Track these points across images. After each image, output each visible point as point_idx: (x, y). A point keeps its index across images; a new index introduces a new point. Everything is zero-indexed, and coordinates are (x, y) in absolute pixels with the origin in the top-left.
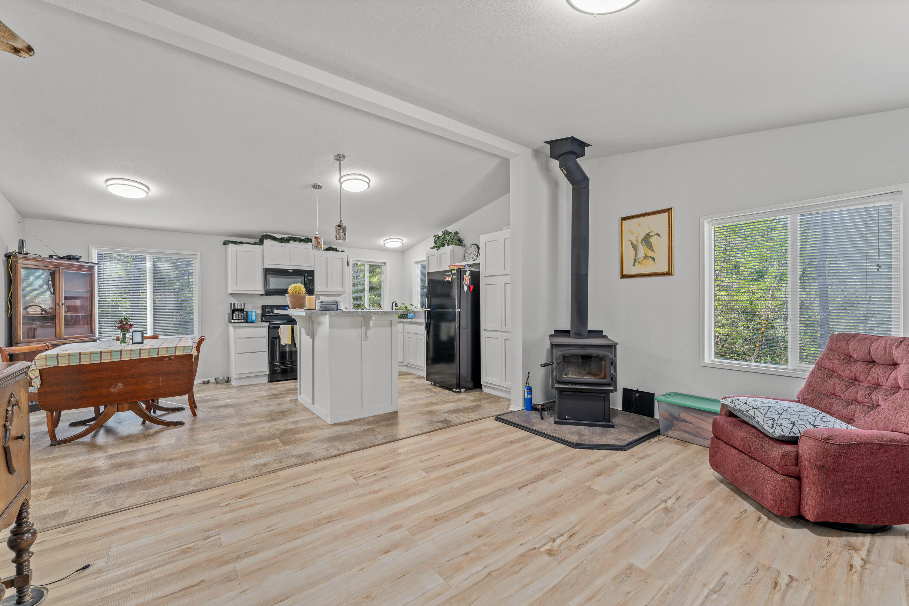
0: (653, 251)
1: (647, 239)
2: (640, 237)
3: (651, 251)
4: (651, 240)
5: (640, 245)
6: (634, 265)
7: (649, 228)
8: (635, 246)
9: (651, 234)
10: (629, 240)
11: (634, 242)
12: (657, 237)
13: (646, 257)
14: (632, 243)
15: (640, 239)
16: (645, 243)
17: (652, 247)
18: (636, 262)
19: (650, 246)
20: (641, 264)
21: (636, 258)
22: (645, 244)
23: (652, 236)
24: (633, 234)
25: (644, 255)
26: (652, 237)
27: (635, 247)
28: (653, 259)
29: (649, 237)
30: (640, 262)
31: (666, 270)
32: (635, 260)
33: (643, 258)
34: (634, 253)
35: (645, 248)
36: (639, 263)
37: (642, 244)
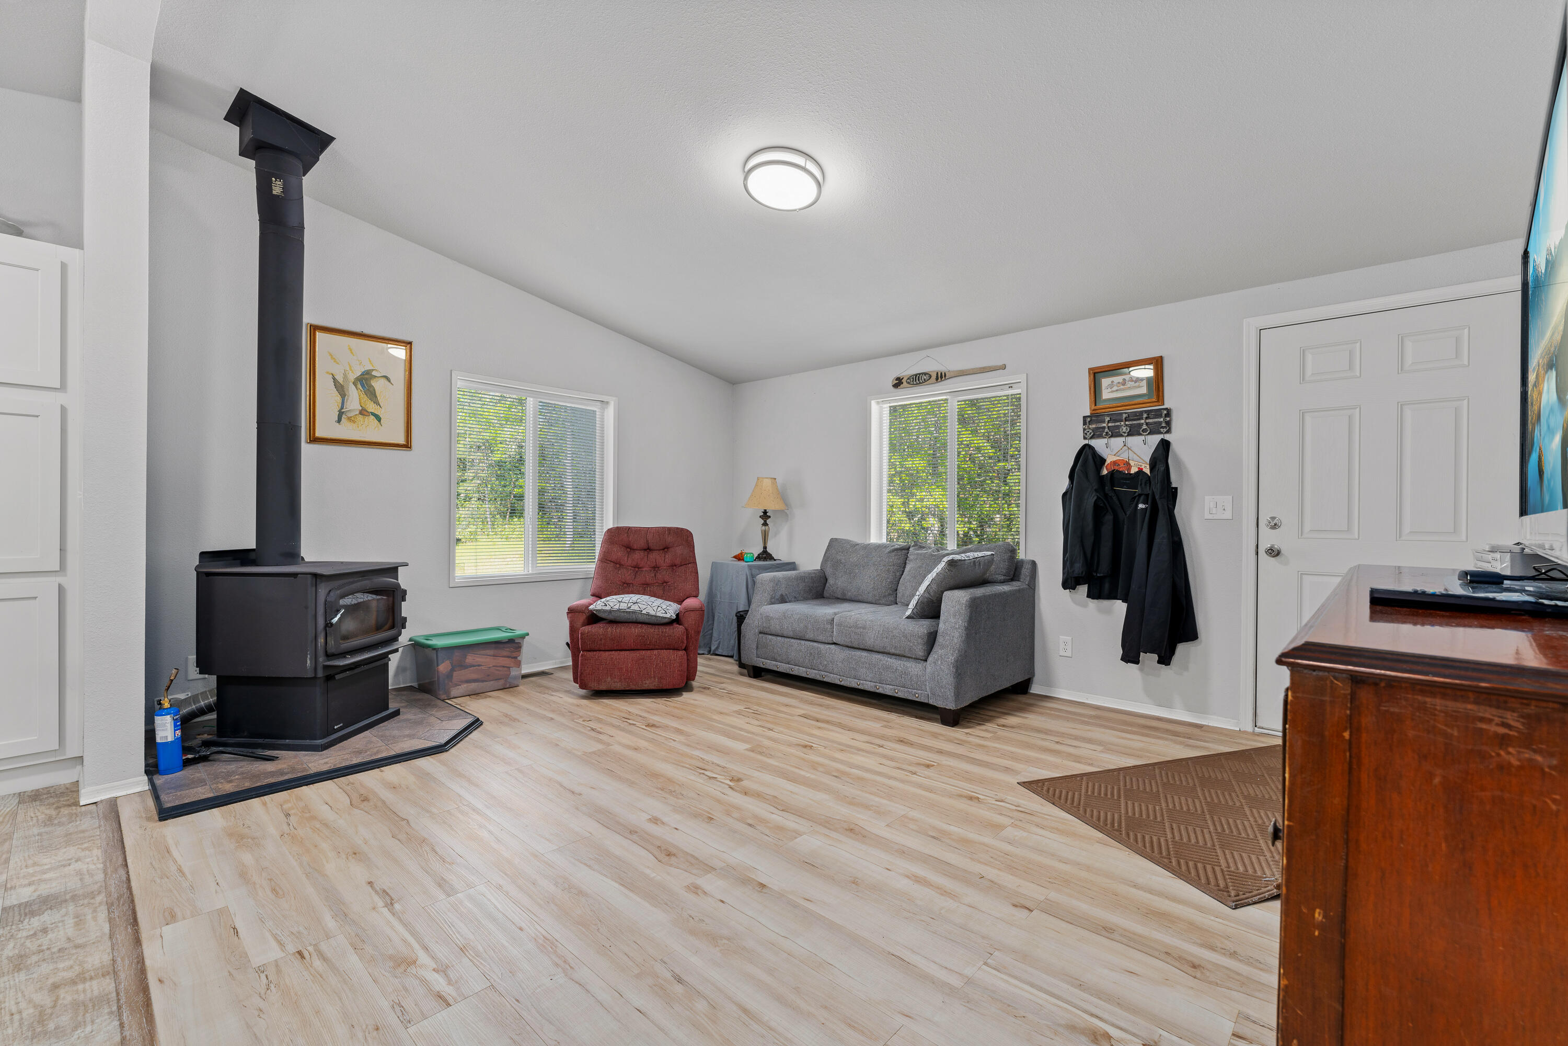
0: (377, 403)
1: (365, 380)
2: (353, 372)
3: (374, 403)
4: (374, 383)
5: (352, 387)
6: (339, 421)
7: (370, 361)
8: (342, 386)
9: (374, 373)
10: (327, 373)
11: (340, 379)
12: (383, 381)
13: (363, 412)
14: (334, 379)
15: (352, 377)
16: (363, 386)
17: (376, 397)
18: (344, 416)
19: (372, 395)
20: (354, 422)
21: (342, 408)
22: (361, 388)
23: (375, 377)
24: (338, 363)
25: (361, 408)
26: (377, 379)
27: (341, 389)
28: (378, 418)
29: (371, 379)
30: (352, 419)
31: (402, 441)
32: (340, 414)
33: (358, 413)
34: (339, 399)
35: (362, 396)
36: (349, 419)
37: (356, 388)
